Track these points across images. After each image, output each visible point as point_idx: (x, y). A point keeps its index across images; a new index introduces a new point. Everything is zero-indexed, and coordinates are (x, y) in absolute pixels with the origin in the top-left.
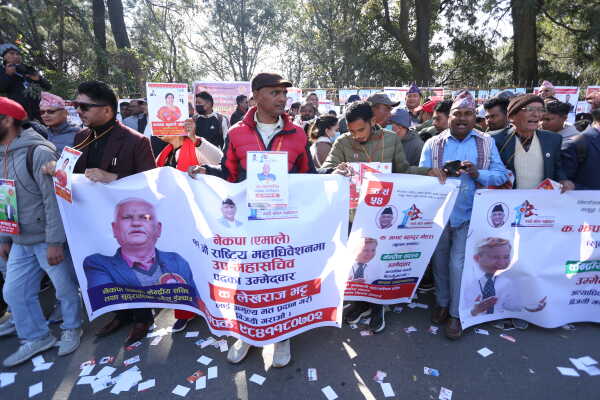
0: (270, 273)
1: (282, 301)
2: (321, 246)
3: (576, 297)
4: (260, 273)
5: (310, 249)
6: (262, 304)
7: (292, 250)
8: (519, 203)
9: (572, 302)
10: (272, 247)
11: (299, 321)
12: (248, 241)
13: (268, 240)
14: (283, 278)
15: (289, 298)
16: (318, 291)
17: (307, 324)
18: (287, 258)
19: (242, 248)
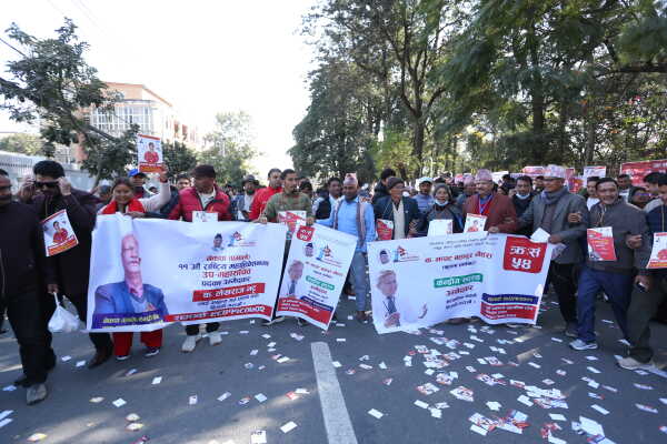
0: (238, 277)
1: (242, 294)
2: (266, 263)
3: (450, 304)
4: (232, 278)
5: (259, 263)
6: (231, 296)
7: (250, 264)
8: (396, 248)
9: (447, 307)
10: (240, 262)
11: (250, 310)
12: (227, 258)
13: (238, 258)
14: (244, 280)
15: (245, 293)
16: (263, 292)
17: (255, 313)
18: (248, 268)
19: (224, 262)
